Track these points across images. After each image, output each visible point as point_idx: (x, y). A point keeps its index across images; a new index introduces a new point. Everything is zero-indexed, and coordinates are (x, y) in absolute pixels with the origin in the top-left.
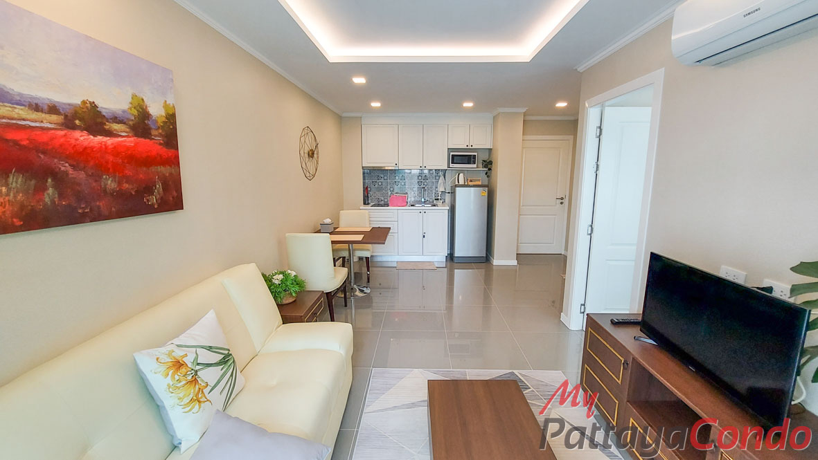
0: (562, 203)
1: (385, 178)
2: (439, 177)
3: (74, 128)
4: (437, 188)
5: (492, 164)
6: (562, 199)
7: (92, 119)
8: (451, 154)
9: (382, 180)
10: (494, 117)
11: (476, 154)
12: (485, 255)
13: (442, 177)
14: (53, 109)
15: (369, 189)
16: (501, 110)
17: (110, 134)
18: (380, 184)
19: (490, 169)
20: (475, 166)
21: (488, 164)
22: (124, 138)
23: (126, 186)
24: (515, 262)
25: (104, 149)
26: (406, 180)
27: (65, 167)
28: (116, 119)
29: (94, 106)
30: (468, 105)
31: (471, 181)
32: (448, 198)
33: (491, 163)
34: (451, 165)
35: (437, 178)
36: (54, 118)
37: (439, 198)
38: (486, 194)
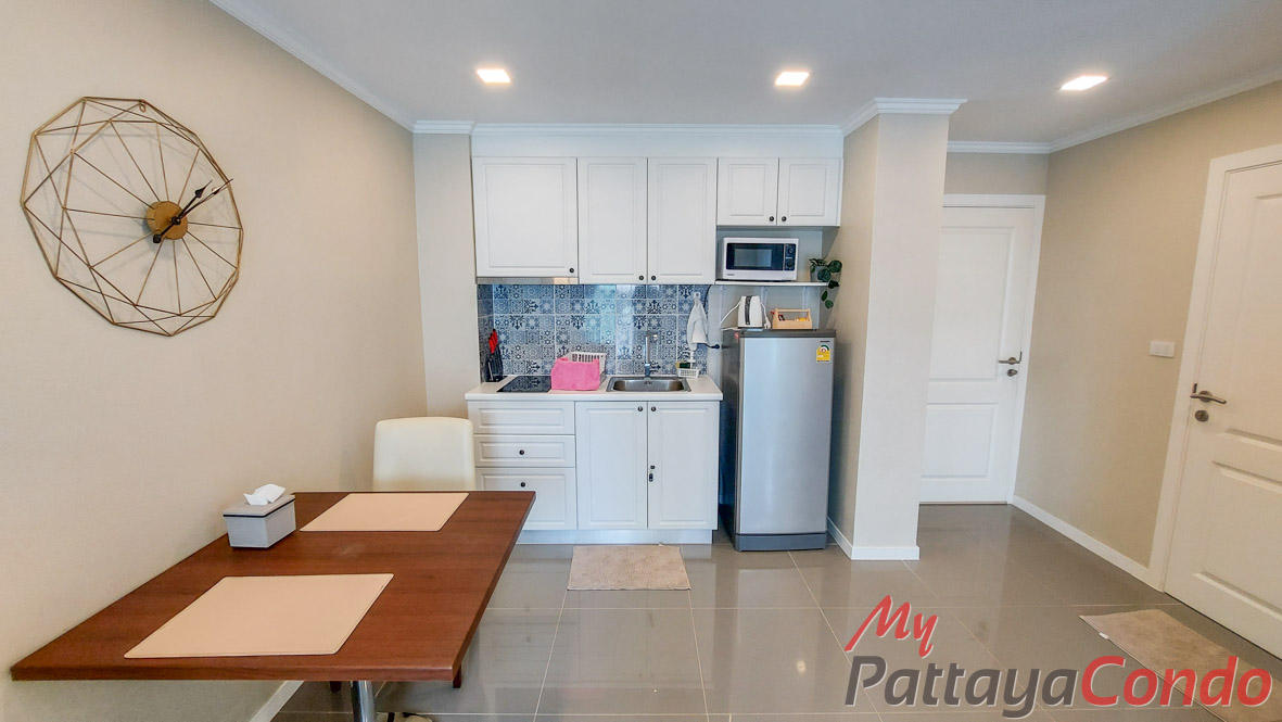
0: (1011, 373)
1: (547, 307)
2: (691, 305)
4: (684, 333)
5: (839, 270)
6: (1012, 361)
8: (727, 240)
9: (537, 313)
10: (847, 139)
11: (795, 241)
12: (823, 528)
13: (698, 307)
15: (502, 337)
16: (885, 105)
18: (532, 323)
19: (834, 285)
20: (792, 275)
21: (828, 272)
24: (911, 552)
26: (603, 313)
30: (792, 78)
31: (782, 317)
32: (714, 360)
33: (837, 266)
34: (726, 273)
35: (686, 307)
37: (691, 360)
38: (827, 356)
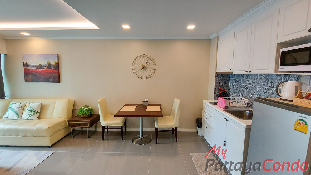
3: (38, 68)
7: (40, 67)
8: (282, 51)
14: (35, 66)
17: (43, 69)
22: (46, 69)
23: (45, 77)
25: (42, 71)
27: (36, 74)
28: (44, 66)
29: (41, 65)
34: (280, 69)
36: (35, 67)
